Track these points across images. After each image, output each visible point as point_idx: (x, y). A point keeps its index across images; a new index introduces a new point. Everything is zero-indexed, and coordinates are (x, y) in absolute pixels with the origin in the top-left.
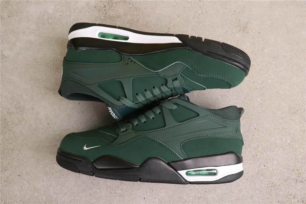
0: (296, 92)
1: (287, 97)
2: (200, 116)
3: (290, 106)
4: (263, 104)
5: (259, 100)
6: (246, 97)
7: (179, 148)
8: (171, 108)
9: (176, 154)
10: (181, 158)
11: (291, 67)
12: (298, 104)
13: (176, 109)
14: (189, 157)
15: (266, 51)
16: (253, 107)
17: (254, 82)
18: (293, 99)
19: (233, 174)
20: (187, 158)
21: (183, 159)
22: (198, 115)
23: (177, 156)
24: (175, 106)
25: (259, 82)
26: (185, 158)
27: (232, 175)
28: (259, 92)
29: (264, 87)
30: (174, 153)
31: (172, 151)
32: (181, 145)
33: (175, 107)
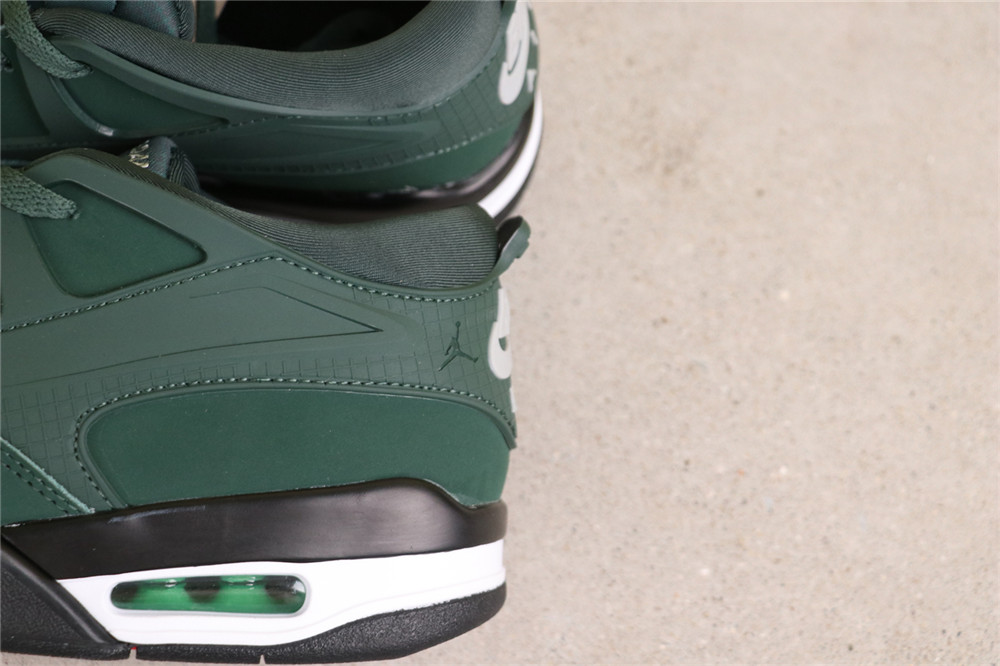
0: (943, 558)
1: (883, 578)
2: (208, 262)
3: (898, 633)
4: (726, 600)
5: (705, 572)
6: (626, 543)
7: (71, 445)
8: (36, 214)
9: (45, 482)
10: (82, 506)
11: (933, 407)
12: (952, 631)
13: (71, 217)
14: (131, 503)
15: (785, 295)
16: (658, 609)
17: (687, 463)
18: (919, 596)
19: (406, 608)
20: (119, 505)
21: (92, 511)
22: (203, 256)
23: (56, 492)
24: (59, 200)
25: (721, 469)
26: (108, 506)
27: (397, 614)
28: (713, 524)
29: (744, 502)
30: (34, 473)
31: (23, 465)
32: (78, 430)
33: (60, 206)
